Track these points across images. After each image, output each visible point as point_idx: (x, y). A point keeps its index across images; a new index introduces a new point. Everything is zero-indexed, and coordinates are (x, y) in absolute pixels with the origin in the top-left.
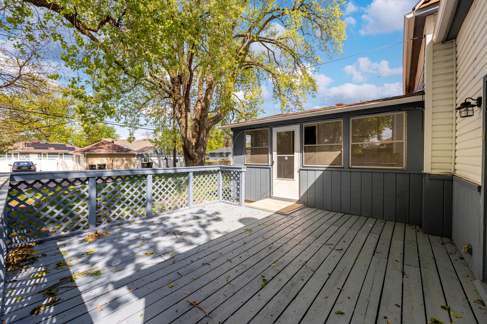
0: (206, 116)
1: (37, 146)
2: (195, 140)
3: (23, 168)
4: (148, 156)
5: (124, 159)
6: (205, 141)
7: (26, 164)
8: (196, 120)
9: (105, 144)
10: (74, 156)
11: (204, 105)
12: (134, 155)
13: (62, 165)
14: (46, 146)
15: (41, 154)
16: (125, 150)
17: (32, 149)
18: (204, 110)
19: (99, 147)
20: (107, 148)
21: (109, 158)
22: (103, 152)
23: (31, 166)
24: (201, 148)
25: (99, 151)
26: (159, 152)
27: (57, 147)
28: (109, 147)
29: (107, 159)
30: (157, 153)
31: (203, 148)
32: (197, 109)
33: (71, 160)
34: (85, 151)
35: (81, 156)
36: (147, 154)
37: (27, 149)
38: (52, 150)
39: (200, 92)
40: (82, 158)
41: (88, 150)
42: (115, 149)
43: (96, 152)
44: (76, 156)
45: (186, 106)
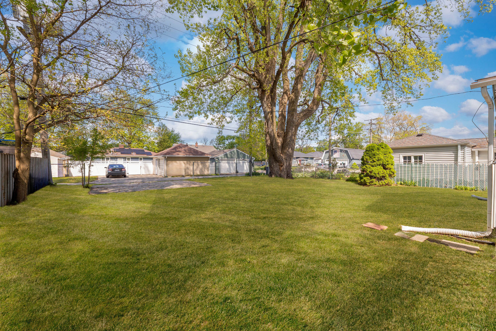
0: (295, 110)
1: (122, 151)
2: (281, 139)
3: (116, 170)
4: (219, 160)
5: (199, 162)
6: (294, 140)
7: (118, 166)
8: (282, 116)
9: (181, 148)
10: (154, 160)
11: (294, 97)
12: (208, 159)
13: (144, 168)
14: (130, 152)
15: (126, 158)
16: (199, 153)
17: (119, 154)
18: (293, 103)
19: (177, 150)
20: (184, 151)
21: (185, 162)
22: (181, 155)
23: (122, 169)
24: (289, 149)
25: (178, 154)
26: (229, 156)
27: (138, 152)
28: (185, 150)
29: (184, 163)
30: (227, 158)
31: (292, 149)
32: (284, 102)
33: (152, 164)
34: (166, 154)
35: (162, 159)
36: (218, 158)
37: (116, 154)
38: (134, 155)
39: (286, 83)
40: (163, 162)
41: (168, 153)
42: (191, 153)
43: (176, 155)
44: (157, 160)
45: (272, 99)
